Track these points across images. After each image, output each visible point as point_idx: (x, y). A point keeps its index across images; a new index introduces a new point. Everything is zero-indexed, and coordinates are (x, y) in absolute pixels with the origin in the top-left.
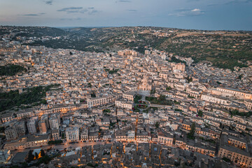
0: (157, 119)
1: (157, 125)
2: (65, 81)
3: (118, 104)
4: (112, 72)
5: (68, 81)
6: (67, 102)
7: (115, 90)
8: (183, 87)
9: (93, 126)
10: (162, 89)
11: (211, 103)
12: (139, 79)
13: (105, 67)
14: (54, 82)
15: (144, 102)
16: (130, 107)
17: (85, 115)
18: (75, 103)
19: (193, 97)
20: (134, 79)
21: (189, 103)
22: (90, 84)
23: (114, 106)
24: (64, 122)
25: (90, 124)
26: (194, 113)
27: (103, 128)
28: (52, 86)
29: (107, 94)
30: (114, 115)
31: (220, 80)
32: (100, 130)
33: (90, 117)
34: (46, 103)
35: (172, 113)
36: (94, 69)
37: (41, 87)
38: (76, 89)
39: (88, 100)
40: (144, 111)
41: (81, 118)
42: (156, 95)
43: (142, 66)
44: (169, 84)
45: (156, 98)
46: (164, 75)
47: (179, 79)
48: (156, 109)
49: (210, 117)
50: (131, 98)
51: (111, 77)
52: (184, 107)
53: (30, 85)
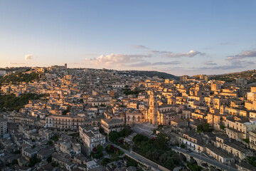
5: (60, 93)
22: (82, 100)
23: (76, 135)
28: (44, 95)
36: (109, 87)
37: (34, 94)
51: (120, 98)
53: (28, 91)
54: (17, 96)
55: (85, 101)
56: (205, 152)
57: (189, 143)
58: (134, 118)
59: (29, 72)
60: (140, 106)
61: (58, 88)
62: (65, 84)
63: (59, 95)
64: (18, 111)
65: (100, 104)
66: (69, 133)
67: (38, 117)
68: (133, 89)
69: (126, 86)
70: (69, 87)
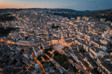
22: (33, 31)
28: (17, 28)
29: (34, 40)
36: (46, 24)
37: (13, 28)
45: (61, 55)
51: (50, 30)
53: (10, 26)
54: (5, 28)
55: (35, 32)
56: (80, 62)
57: (75, 58)
58: (55, 42)
59: (9, 16)
60: (58, 35)
61: (23, 25)
62: (26, 23)
63: (23, 29)
64: (6, 36)
65: (41, 33)
66: (29, 48)
67: (15, 40)
68: (56, 25)
69: (53, 24)
70: (28, 24)
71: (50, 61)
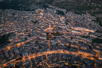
0: (56, 42)
1: (57, 45)
2: (16, 31)
3: (41, 38)
4: (35, 23)
5: (17, 30)
6: (19, 41)
7: (38, 32)
8: (65, 27)
9: (33, 49)
10: (57, 29)
11: (75, 33)
12: (47, 25)
13: (31, 20)
14: (11, 32)
15: (51, 36)
16: (46, 38)
17: (28, 45)
18: (23, 40)
19: (69, 31)
20: (45, 25)
21: (67, 34)
22: (27, 30)
23: (39, 39)
24: (20, 49)
25: (31, 48)
26: (69, 38)
27: (37, 49)
28: (10, 34)
29: (35, 34)
30: (40, 43)
31: (77, 20)
32: (36, 50)
33: (31, 46)
34: (10, 42)
35: (62, 39)
36: (27, 22)
38: (21, 34)
39: (28, 38)
40: (51, 39)
41: (27, 47)
42: (55, 32)
43: (47, 18)
44: (59, 26)
45: (55, 33)
46: (57, 22)
47: (63, 24)
48: (55, 38)
49: (75, 39)
50: (45, 34)
51: (35, 25)
52: (66, 36)
56: (62, 32)
71: (53, 37)
